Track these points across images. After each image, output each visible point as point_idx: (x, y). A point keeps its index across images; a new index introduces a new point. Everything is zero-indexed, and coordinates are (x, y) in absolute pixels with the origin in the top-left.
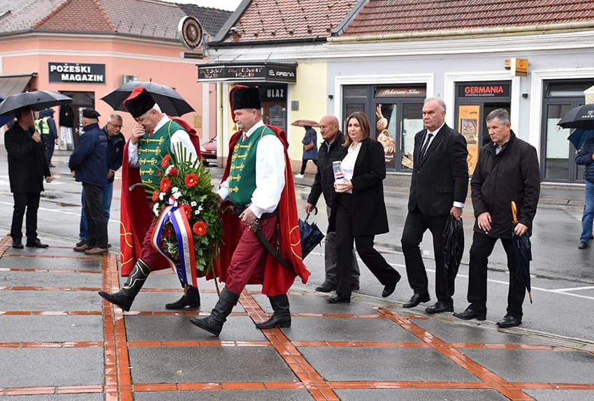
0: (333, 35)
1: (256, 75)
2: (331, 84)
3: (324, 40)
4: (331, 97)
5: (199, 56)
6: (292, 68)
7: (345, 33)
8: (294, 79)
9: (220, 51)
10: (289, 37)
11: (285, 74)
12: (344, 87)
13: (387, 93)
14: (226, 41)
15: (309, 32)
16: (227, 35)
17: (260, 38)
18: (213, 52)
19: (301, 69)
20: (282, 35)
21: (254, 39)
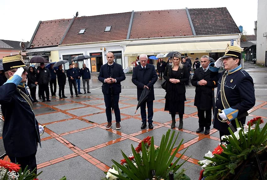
0: (59, 45)
1: (43, 54)
2: (60, 55)
3: (58, 46)
4: (60, 58)
5: (25, 51)
6: (50, 52)
7: (62, 44)
8: (50, 55)
9: (30, 50)
10: (47, 46)
11: (48, 54)
12: (63, 55)
13: (73, 56)
14: (30, 47)
15: (52, 44)
16: (30, 46)
17: (40, 46)
18: (28, 50)
19: (52, 53)
20: (45, 45)
21: (38, 47)
